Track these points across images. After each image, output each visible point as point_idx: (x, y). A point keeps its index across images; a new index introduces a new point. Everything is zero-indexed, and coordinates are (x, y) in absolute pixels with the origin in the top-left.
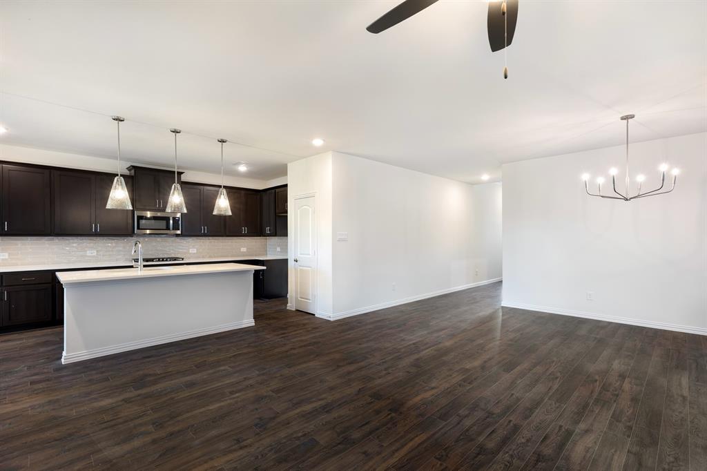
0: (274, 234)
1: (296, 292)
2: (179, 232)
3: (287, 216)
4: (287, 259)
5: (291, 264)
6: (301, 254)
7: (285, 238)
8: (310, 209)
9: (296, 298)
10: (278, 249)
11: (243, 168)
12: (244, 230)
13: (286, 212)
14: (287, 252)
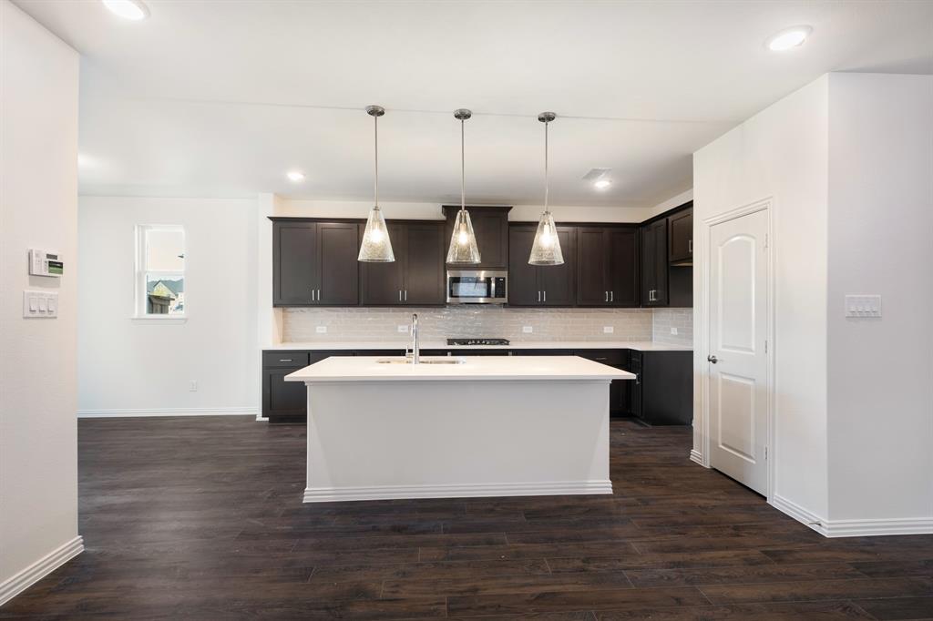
0: (665, 302)
1: (713, 430)
2: (505, 300)
3: (692, 267)
4: (691, 353)
5: (700, 366)
6: (724, 347)
7: (688, 310)
8: (753, 241)
9: (714, 444)
10: (674, 331)
11: (602, 185)
12: (609, 296)
13: (690, 259)
14: (691, 338)
